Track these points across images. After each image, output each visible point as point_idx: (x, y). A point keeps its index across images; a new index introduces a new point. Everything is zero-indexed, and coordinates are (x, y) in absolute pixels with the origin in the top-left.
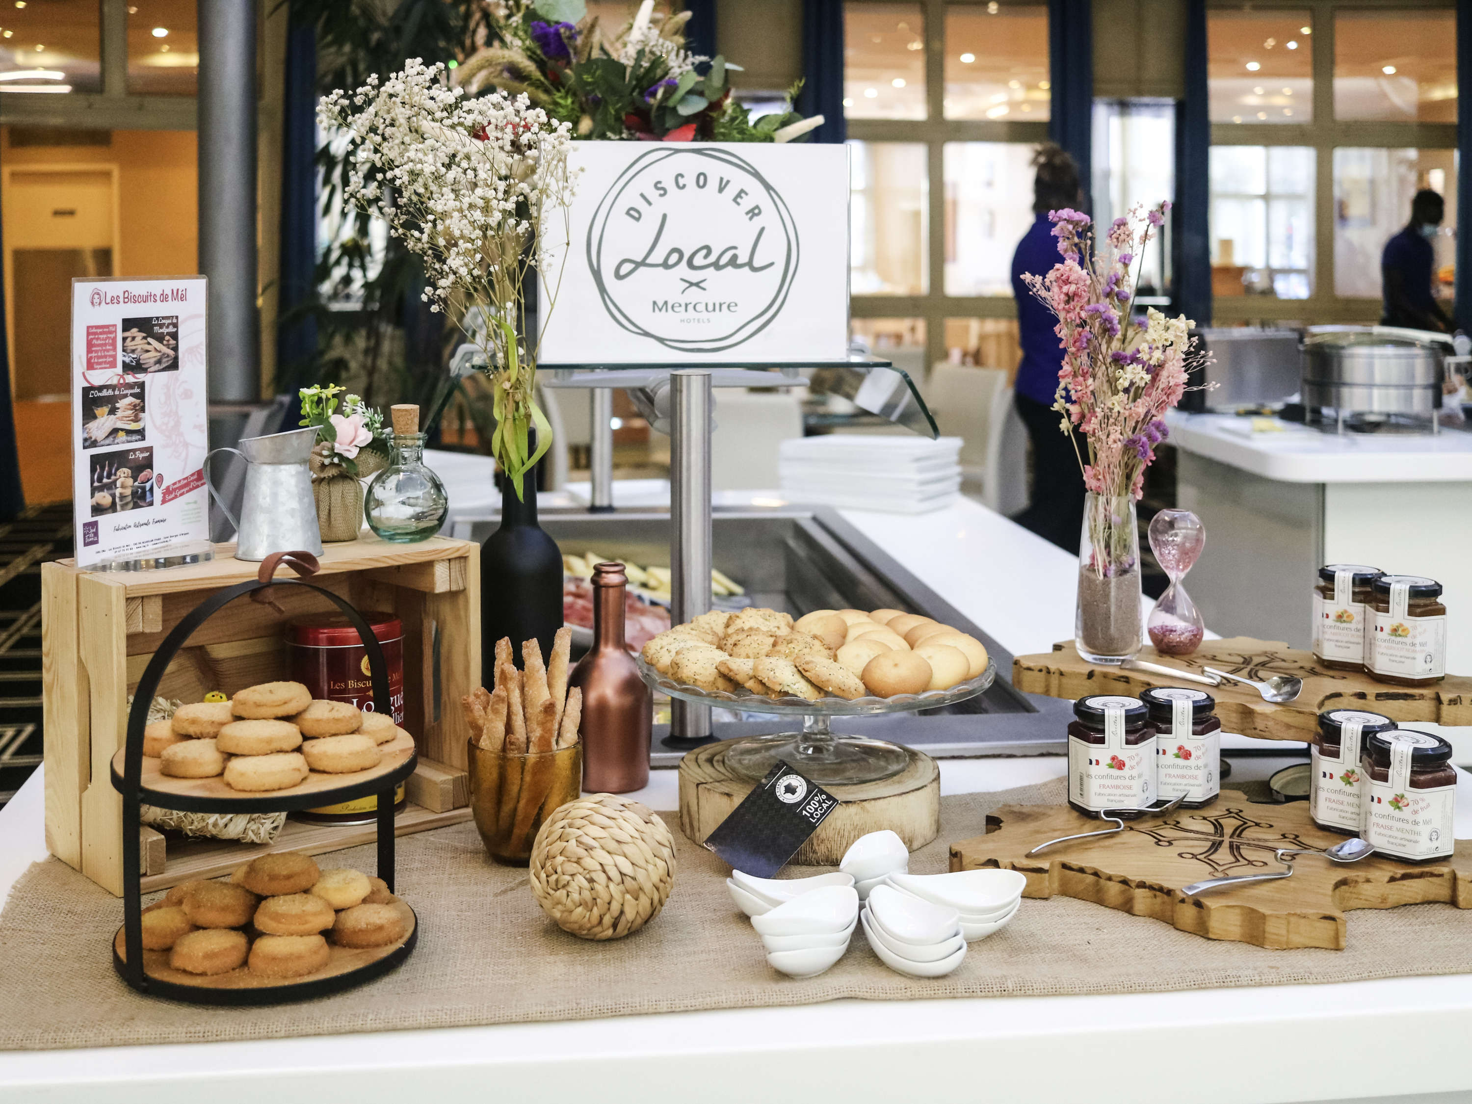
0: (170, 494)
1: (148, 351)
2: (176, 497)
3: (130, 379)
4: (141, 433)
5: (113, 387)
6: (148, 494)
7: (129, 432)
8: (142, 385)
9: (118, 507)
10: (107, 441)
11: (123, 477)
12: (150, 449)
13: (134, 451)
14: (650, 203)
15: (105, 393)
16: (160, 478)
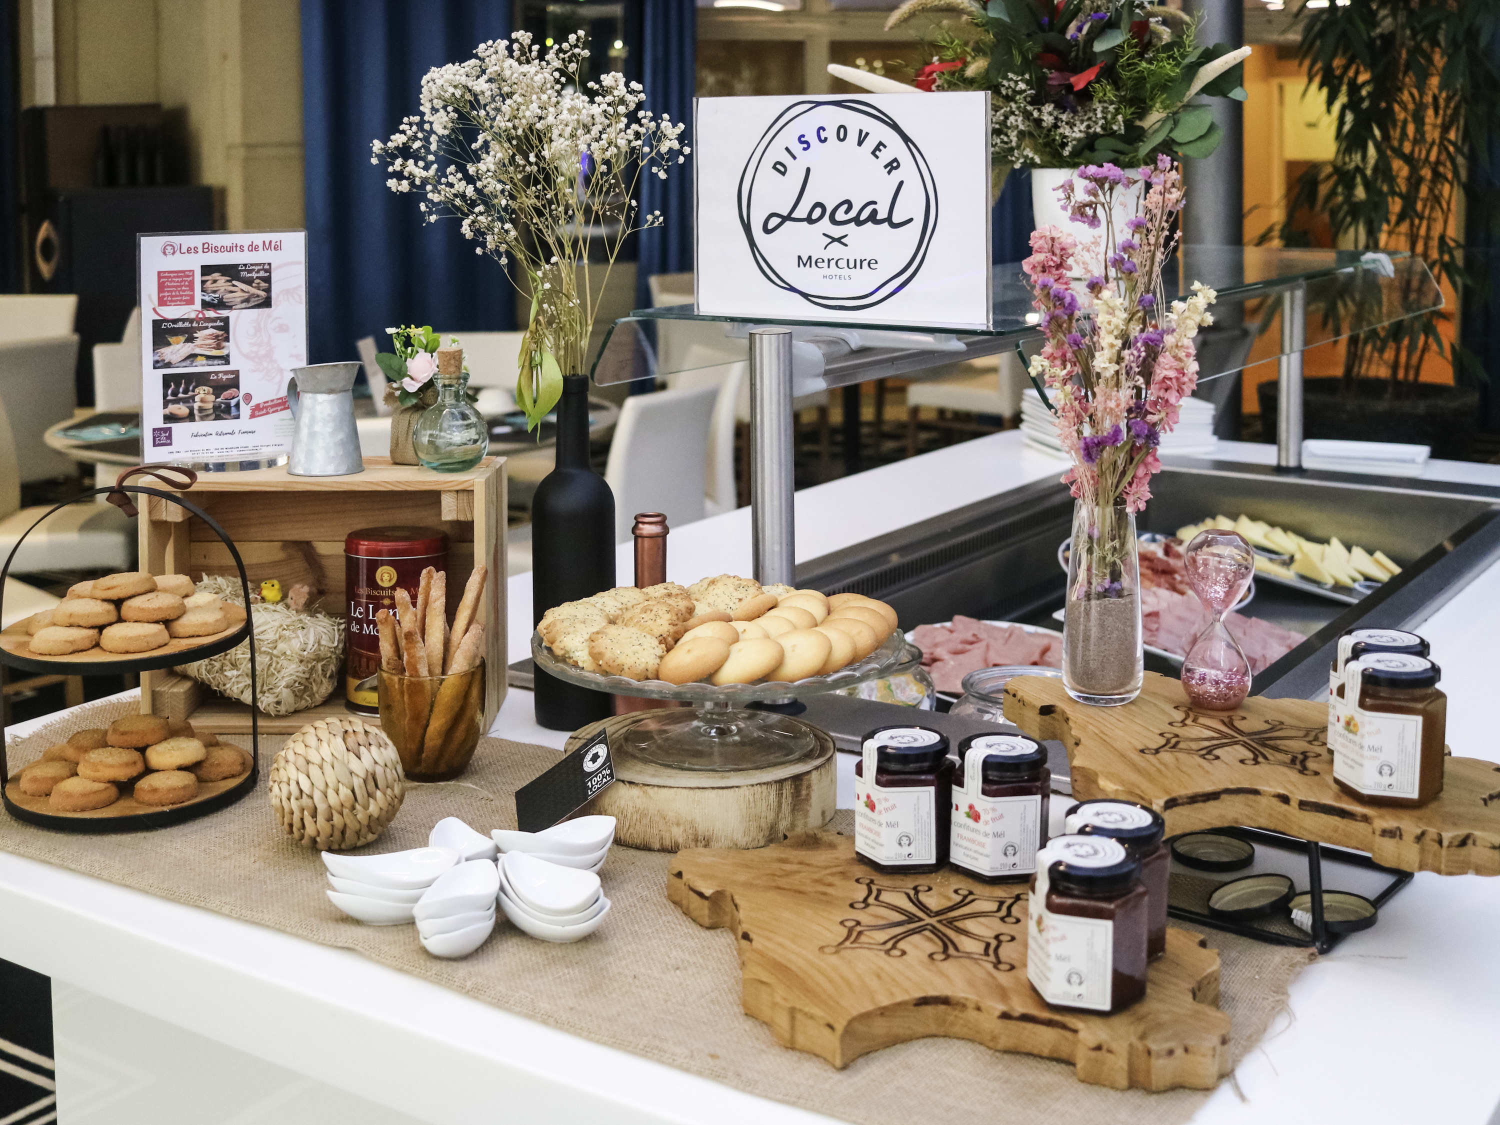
0: (258, 411)
1: (232, 292)
2: (268, 413)
3: (211, 314)
4: (226, 359)
5: (191, 321)
6: (233, 409)
7: (208, 357)
8: (226, 320)
9: (197, 418)
10: (184, 364)
11: (203, 396)
12: (236, 373)
13: (216, 373)
14: (795, 158)
15: (180, 325)
16: (248, 397)
